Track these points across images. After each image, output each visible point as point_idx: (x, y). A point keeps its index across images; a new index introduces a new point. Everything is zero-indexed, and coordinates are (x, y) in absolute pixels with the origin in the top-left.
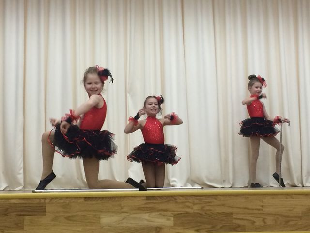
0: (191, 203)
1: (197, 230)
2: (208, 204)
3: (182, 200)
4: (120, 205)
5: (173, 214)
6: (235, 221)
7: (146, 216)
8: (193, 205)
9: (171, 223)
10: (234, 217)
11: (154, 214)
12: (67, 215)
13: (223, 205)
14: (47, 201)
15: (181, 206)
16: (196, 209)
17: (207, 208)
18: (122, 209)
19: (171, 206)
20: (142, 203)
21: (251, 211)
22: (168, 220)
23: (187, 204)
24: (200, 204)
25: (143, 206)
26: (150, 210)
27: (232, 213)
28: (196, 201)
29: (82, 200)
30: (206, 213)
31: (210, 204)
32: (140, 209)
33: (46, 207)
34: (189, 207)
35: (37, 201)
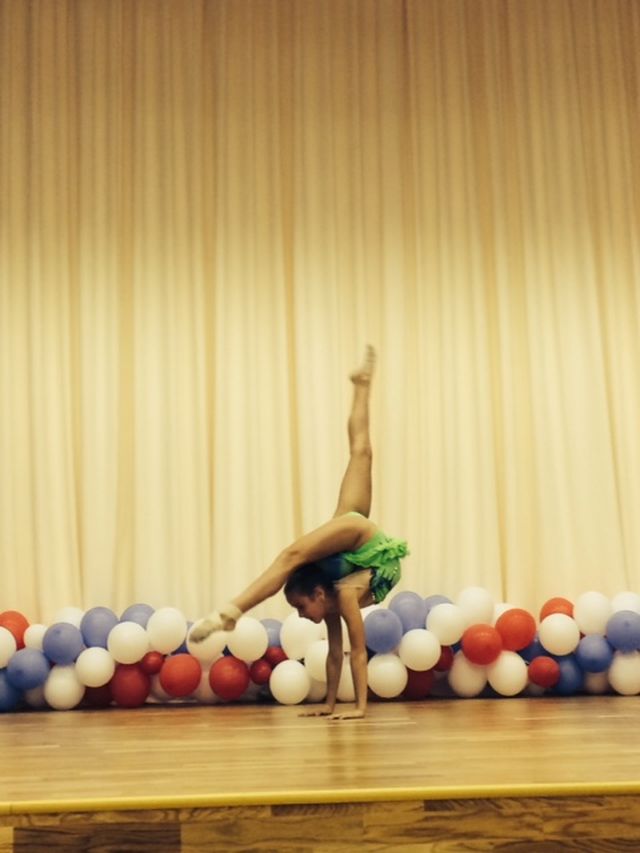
0: (536, 815)
2: (581, 819)
3: (516, 808)
4: (360, 825)
5: (491, 844)
8: (541, 821)
11: (444, 845)
13: (620, 820)
14: (183, 816)
15: (511, 823)
16: (550, 829)
17: (579, 828)
18: (365, 833)
19: (488, 825)
20: (412, 818)
23: (528, 819)
24: (560, 818)
25: (418, 825)
26: (434, 834)
28: (551, 811)
29: (267, 814)
31: (587, 819)
32: (412, 833)
33: (179, 830)
34: (531, 826)
35: (159, 817)
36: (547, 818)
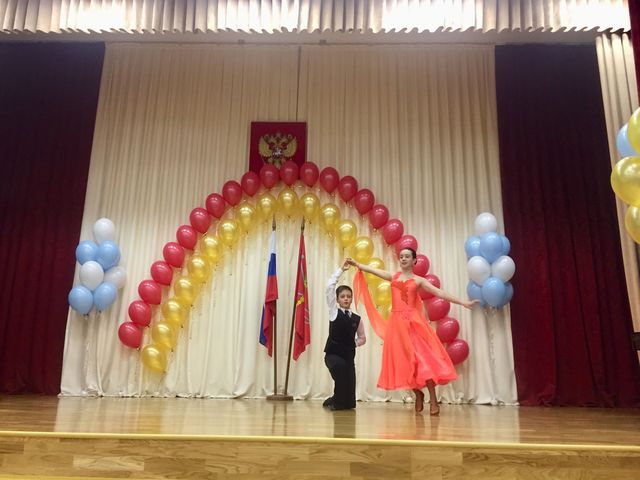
0: (163, 447)
1: (167, 477)
2: (181, 450)
3: (155, 444)
4: (93, 447)
5: (142, 458)
6: (207, 469)
7: (117, 459)
9: (141, 468)
11: (125, 457)
12: (43, 455)
13: (196, 451)
14: (26, 440)
15: (153, 450)
16: (168, 454)
17: (180, 453)
18: (94, 451)
19: (144, 451)
20: (114, 446)
21: (224, 458)
22: (139, 464)
25: (116, 449)
26: (121, 453)
27: (204, 460)
28: (169, 446)
29: (58, 441)
31: (183, 450)
32: (113, 452)
33: (24, 446)
34: (161, 452)
35: (17, 440)
36: (167, 449)
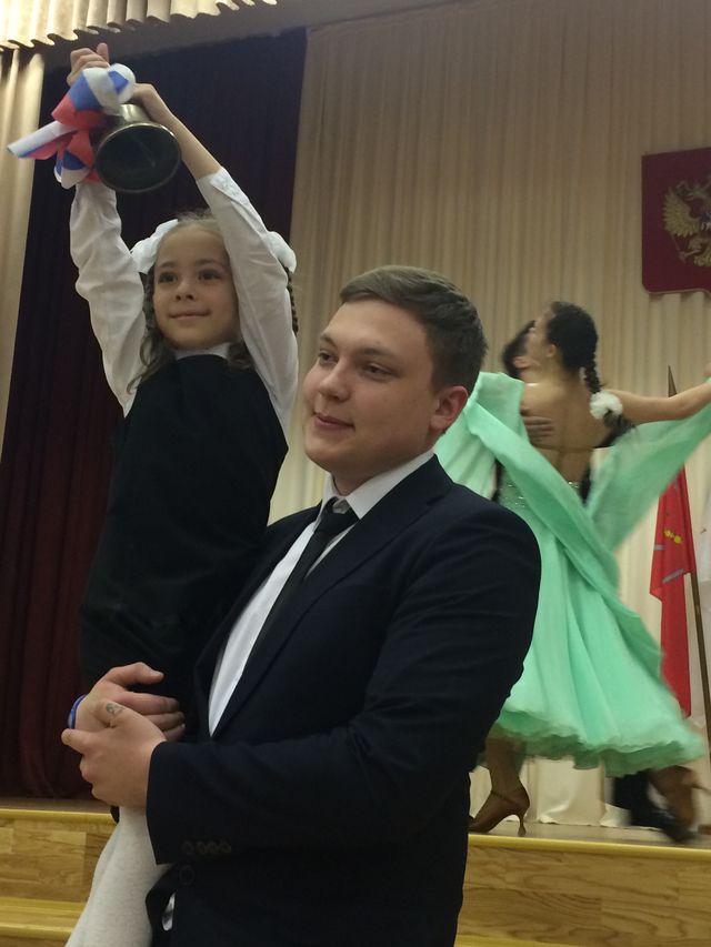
10: (604, 910)
30: (534, 893)
